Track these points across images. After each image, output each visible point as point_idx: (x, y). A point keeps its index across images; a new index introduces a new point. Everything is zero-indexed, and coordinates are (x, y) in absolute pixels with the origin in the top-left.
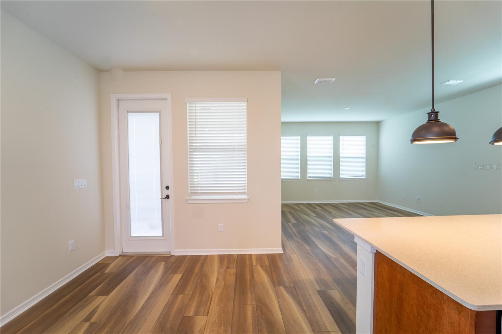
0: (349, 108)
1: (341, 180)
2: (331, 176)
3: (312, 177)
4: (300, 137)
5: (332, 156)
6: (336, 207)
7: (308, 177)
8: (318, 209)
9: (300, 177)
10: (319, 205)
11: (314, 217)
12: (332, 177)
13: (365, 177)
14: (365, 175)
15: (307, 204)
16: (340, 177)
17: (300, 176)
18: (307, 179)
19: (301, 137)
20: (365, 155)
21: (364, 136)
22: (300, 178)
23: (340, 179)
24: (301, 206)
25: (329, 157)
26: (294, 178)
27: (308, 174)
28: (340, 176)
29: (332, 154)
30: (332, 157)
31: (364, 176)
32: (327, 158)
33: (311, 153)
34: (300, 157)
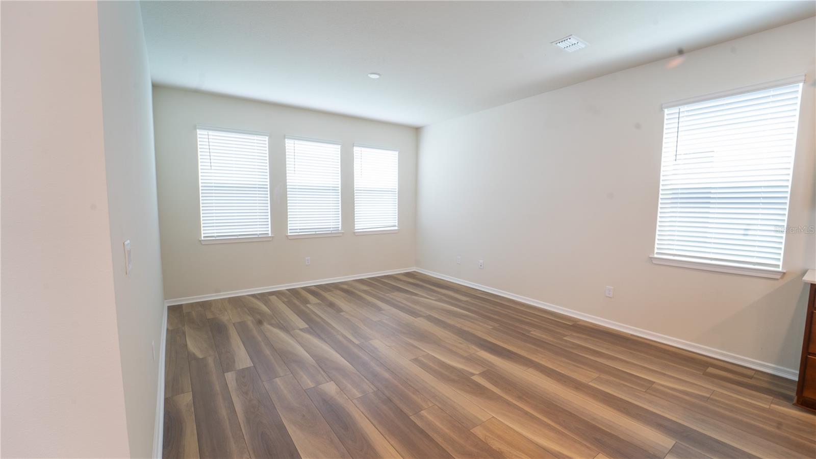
1: (357, 234)
2: (339, 227)
3: (298, 231)
4: (267, 137)
5: (340, 186)
6: (347, 290)
7: (289, 231)
8: (313, 305)
9: (270, 232)
10: (313, 291)
11: (301, 333)
12: (340, 229)
13: (396, 228)
14: (397, 224)
15: (287, 290)
16: (356, 228)
17: (270, 229)
18: (287, 236)
19: (270, 137)
20: (397, 188)
21: (397, 151)
22: (270, 235)
23: (354, 233)
24: (273, 298)
25: (334, 189)
26: (256, 234)
27: (289, 225)
28: (354, 227)
29: (340, 183)
30: (340, 188)
31: (395, 226)
32: (330, 190)
33: (294, 178)
34: (268, 186)
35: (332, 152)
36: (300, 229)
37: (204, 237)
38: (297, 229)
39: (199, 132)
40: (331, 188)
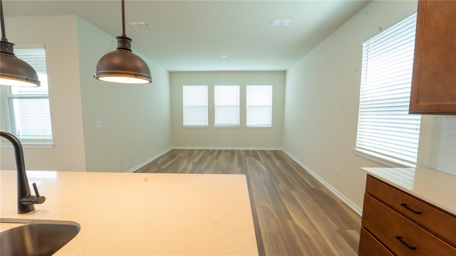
0: (225, 56)
1: (247, 128)
2: (238, 124)
4: (208, 86)
5: (239, 105)
7: (215, 125)
9: (208, 125)
10: (221, 151)
13: (271, 126)
14: (271, 124)
15: (213, 150)
16: (247, 125)
17: (208, 123)
18: (214, 127)
20: (271, 105)
21: (271, 85)
25: (237, 106)
26: (202, 125)
27: (215, 122)
29: (239, 102)
31: (270, 125)
32: (234, 106)
33: (218, 102)
34: (207, 106)
35: (236, 89)
36: (220, 124)
37: (185, 125)
38: (219, 124)
39: (183, 86)
40: (235, 106)
